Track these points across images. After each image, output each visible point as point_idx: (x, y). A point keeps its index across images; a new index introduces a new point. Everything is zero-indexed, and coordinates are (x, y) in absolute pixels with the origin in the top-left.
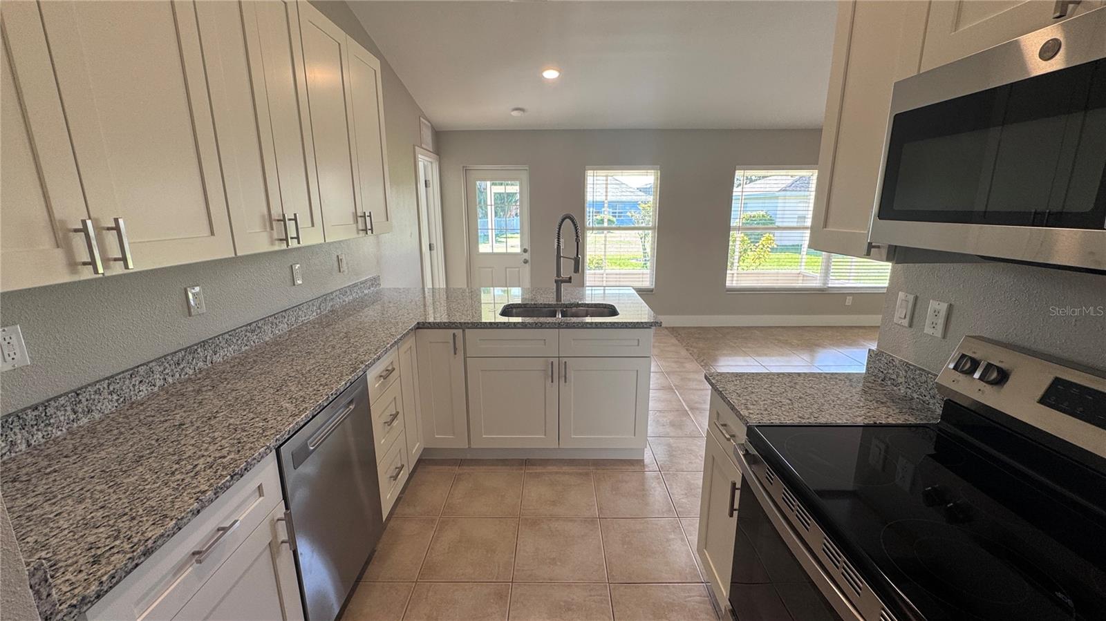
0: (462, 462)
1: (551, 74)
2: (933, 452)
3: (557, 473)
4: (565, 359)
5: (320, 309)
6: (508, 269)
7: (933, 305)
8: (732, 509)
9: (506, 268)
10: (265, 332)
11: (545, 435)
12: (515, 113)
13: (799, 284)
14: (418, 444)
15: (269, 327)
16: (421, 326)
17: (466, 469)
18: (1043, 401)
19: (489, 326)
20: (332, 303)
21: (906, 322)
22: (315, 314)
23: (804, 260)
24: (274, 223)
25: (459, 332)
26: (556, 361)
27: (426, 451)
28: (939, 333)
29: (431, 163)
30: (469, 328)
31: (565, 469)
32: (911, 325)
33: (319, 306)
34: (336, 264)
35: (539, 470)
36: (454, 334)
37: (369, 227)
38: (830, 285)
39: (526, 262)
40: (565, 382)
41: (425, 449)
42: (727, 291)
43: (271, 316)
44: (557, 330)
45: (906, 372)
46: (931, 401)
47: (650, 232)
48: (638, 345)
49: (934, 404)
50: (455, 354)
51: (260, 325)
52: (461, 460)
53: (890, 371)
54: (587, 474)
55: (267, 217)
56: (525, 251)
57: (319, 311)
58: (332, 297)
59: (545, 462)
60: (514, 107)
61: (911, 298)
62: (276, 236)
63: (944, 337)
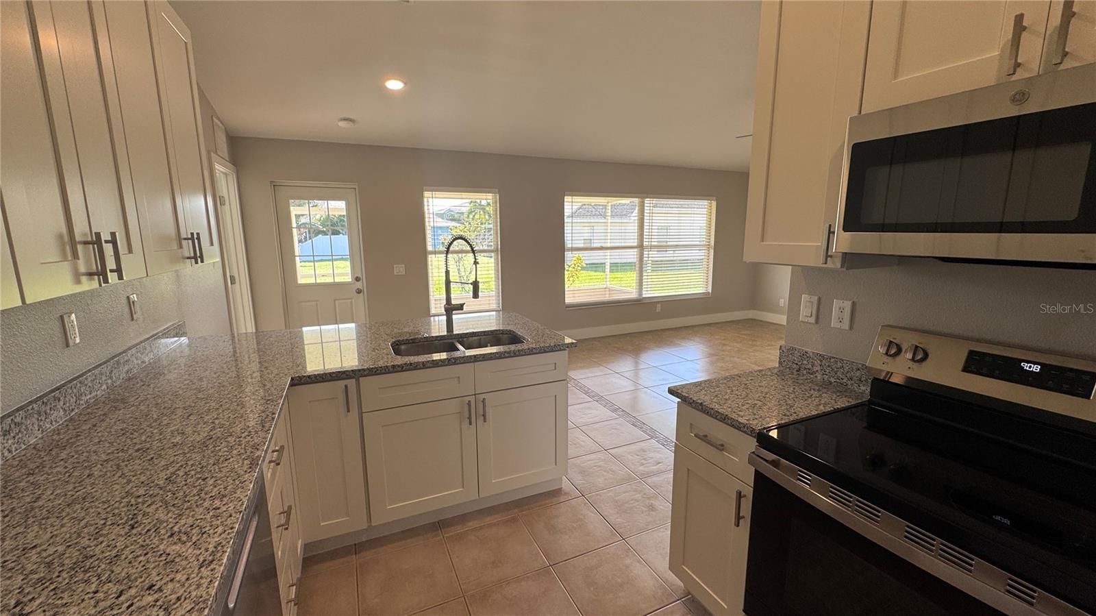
0: (357, 548)
1: (394, 85)
2: (865, 424)
3: (481, 528)
4: (482, 397)
5: (111, 378)
6: (337, 302)
7: (836, 304)
8: (739, 518)
9: (335, 301)
10: (27, 429)
11: (463, 487)
12: (341, 124)
13: (607, 298)
14: (300, 540)
15: (34, 420)
16: (296, 382)
17: (367, 555)
18: (965, 369)
19: (391, 369)
20: (126, 368)
21: (812, 320)
22: (104, 387)
23: (608, 277)
24: (80, 248)
25: (351, 383)
26: (472, 399)
27: (306, 547)
28: (846, 326)
29: (226, 174)
30: (365, 376)
31: (488, 520)
32: (817, 322)
33: (110, 373)
34: (127, 310)
35: (459, 529)
36: (346, 386)
37: (198, 255)
38: (644, 296)
39: (359, 291)
40: (485, 421)
41: (305, 545)
42: (567, 307)
43: (35, 401)
44: (473, 364)
45: (821, 361)
46: (849, 382)
47: (493, 254)
48: (555, 369)
49: (852, 384)
50: (348, 411)
51: (18, 420)
52: (355, 544)
53: (805, 362)
54: (514, 520)
55: (66, 238)
56: (357, 279)
57: (109, 381)
58: (126, 358)
59: (463, 519)
60: (343, 116)
61: (815, 299)
62: (82, 269)
63: (851, 328)
